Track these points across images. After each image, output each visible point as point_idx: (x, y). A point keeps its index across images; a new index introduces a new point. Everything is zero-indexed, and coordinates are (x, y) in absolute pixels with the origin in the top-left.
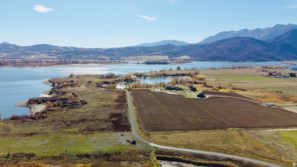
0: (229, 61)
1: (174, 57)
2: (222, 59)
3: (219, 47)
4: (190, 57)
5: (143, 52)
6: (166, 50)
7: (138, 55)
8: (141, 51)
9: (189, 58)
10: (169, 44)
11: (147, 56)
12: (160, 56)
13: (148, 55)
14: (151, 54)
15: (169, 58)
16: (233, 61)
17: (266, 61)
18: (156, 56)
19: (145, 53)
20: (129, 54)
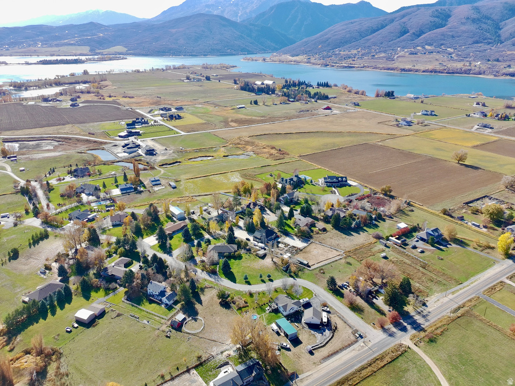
0: (184, 55)
1: (100, 49)
2: (175, 53)
3: (174, 31)
4: (127, 50)
5: (41, 38)
6: (84, 36)
7: (30, 46)
8: (38, 36)
9: (124, 50)
10: (91, 23)
11: (49, 47)
12: (73, 47)
13: (51, 46)
14: (58, 42)
15: (91, 50)
16: (190, 55)
17: (234, 55)
18: (66, 47)
19: (45, 41)
20: (13, 43)
